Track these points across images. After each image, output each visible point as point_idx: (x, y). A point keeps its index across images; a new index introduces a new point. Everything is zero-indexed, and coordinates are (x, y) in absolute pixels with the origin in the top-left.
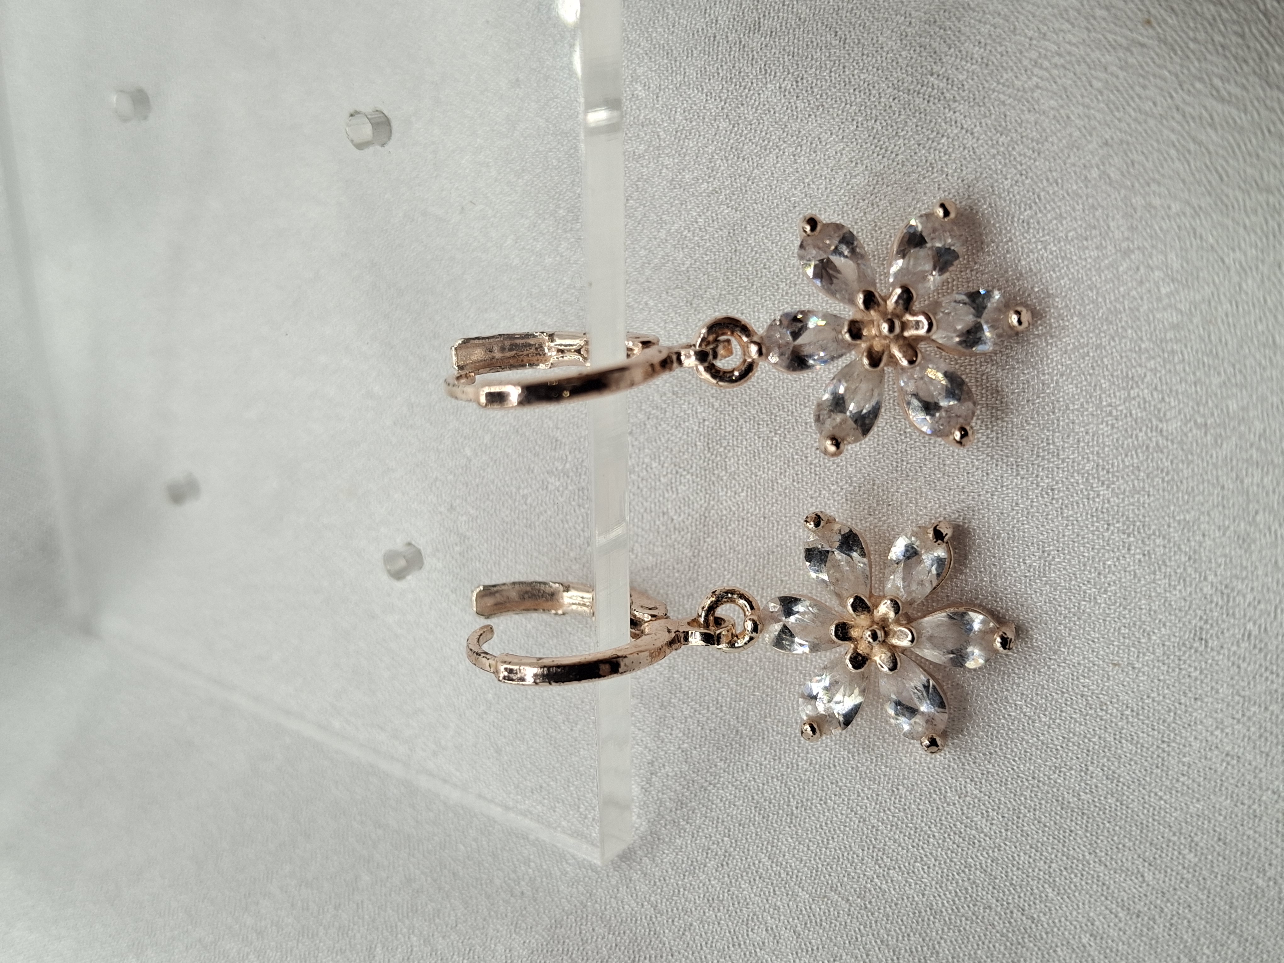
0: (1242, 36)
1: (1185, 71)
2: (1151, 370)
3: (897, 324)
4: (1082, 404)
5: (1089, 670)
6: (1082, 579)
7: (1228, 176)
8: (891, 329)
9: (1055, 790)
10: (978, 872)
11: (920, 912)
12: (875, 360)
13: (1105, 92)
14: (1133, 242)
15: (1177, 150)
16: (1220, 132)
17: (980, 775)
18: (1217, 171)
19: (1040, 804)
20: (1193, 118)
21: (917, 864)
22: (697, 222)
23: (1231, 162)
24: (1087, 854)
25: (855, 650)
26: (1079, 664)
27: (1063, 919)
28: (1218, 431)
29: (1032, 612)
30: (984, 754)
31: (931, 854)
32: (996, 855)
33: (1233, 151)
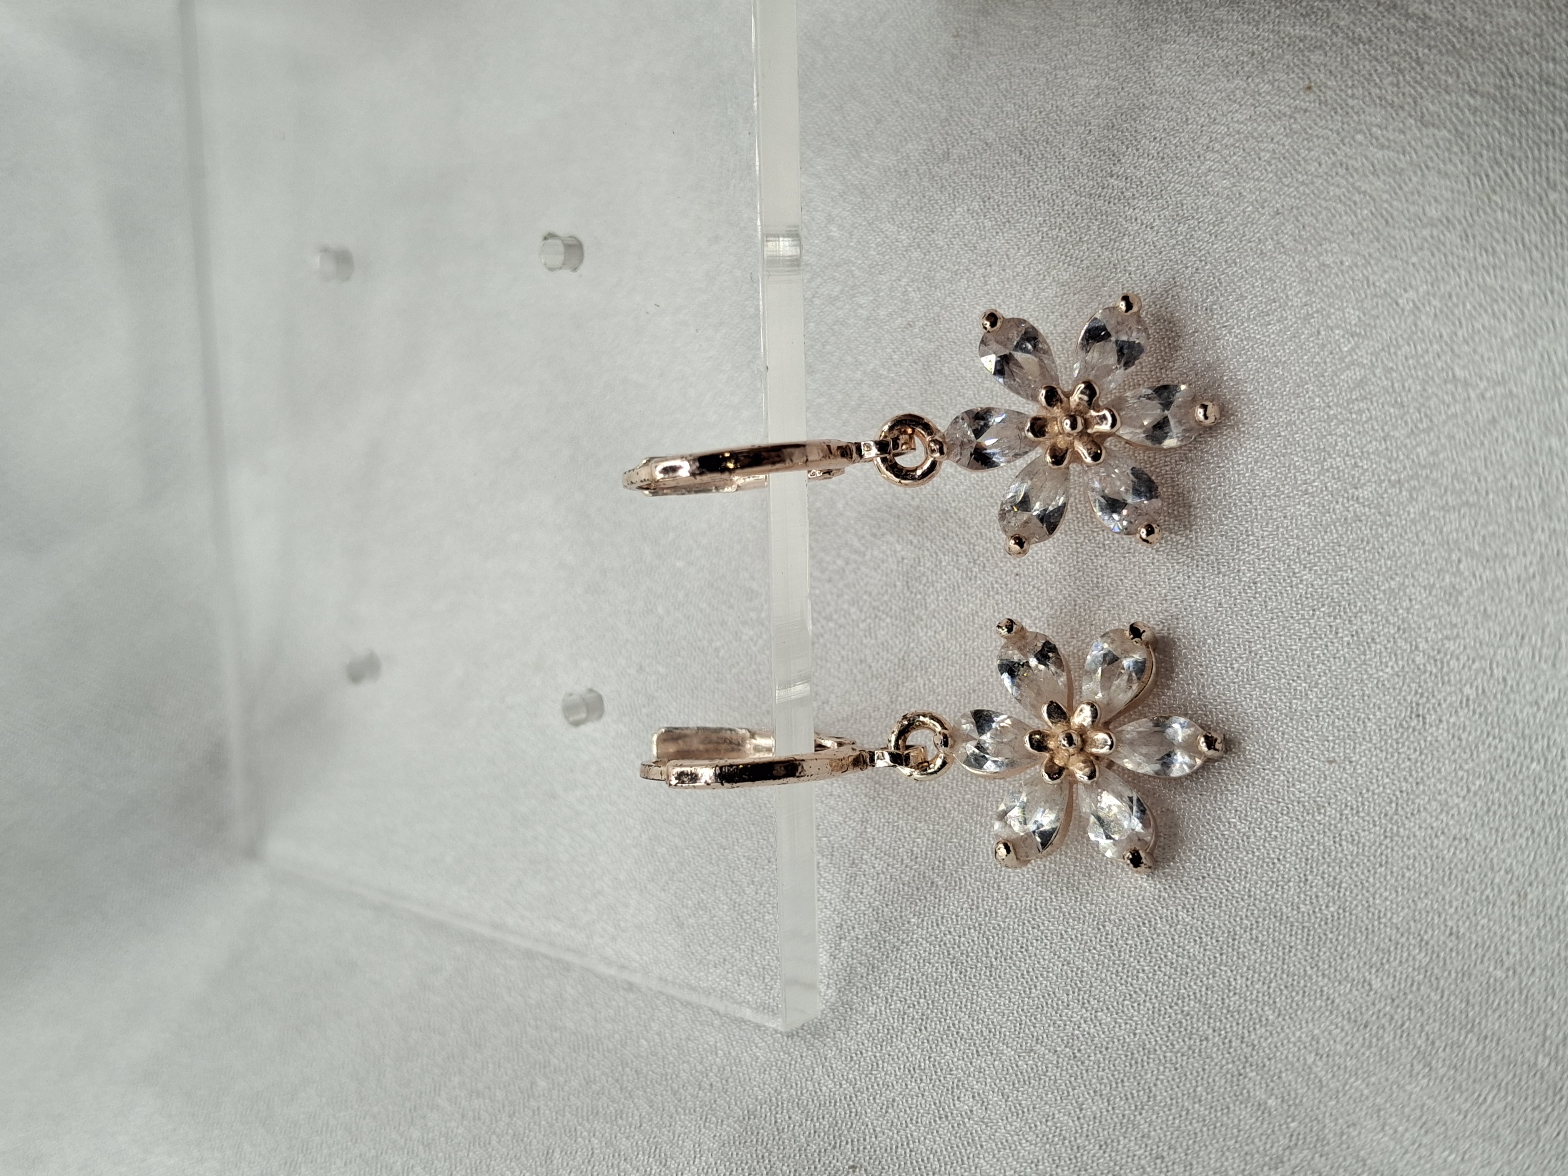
0: (1397, 85)
1: (1345, 126)
2: (1341, 436)
3: (1080, 421)
4: (1278, 488)
5: (1305, 774)
6: (1290, 675)
7: (1392, 218)
8: (1074, 426)
9: (1273, 905)
10: (1192, 1003)
11: (1132, 1054)
12: (1058, 457)
13: (1273, 162)
14: (1311, 307)
15: (1345, 204)
16: (1382, 177)
17: (1192, 901)
18: (1382, 216)
19: (1257, 922)
20: (1356, 170)
22: (891, 359)
23: (1395, 203)
24: (1308, 968)
25: (1052, 759)
26: (1294, 769)
27: (1285, 1042)
29: (1243, 721)
30: (1197, 879)
32: (1211, 981)
33: (1396, 193)
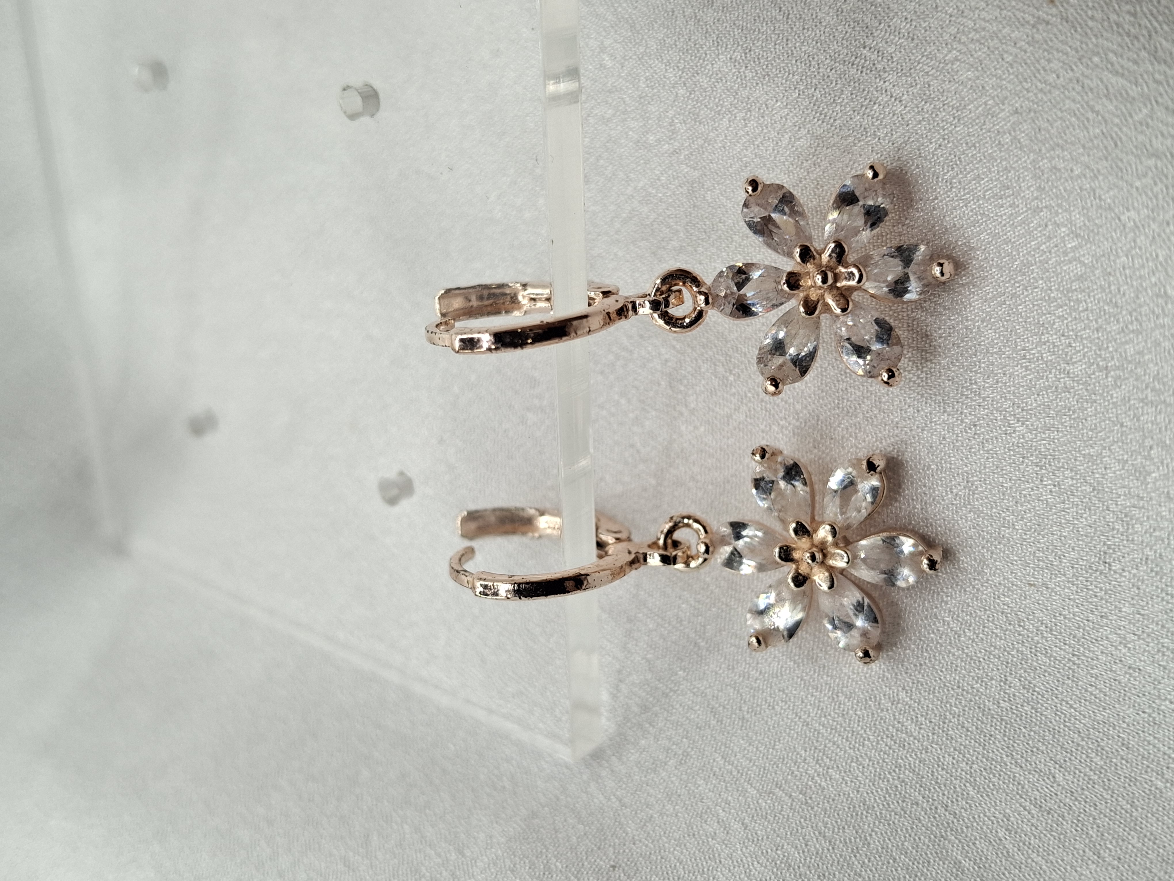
0: (1134, 15)
1: (1084, 46)
2: (1059, 317)
3: (830, 275)
4: (1000, 348)
5: (1009, 590)
6: (1001, 507)
7: (1121, 142)
8: (825, 280)
9: (977, 698)
10: (907, 772)
12: (810, 308)
13: (1015, 65)
14: (1041, 201)
15: (1078, 119)
16: (1115, 102)
17: (911, 684)
18: (1112, 138)
19: (964, 710)
20: (1091, 89)
21: (853, 764)
23: (1125, 129)
24: (1004, 756)
25: (797, 570)
26: (1000, 584)
27: (982, 815)
28: (1117, 372)
29: (958, 536)
30: (915, 665)
31: (866, 754)
32: (923, 756)
33: (1126, 120)
